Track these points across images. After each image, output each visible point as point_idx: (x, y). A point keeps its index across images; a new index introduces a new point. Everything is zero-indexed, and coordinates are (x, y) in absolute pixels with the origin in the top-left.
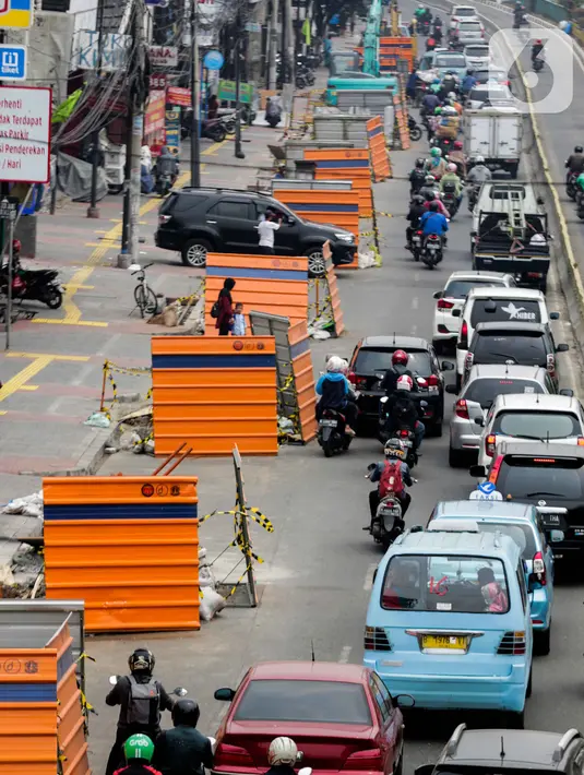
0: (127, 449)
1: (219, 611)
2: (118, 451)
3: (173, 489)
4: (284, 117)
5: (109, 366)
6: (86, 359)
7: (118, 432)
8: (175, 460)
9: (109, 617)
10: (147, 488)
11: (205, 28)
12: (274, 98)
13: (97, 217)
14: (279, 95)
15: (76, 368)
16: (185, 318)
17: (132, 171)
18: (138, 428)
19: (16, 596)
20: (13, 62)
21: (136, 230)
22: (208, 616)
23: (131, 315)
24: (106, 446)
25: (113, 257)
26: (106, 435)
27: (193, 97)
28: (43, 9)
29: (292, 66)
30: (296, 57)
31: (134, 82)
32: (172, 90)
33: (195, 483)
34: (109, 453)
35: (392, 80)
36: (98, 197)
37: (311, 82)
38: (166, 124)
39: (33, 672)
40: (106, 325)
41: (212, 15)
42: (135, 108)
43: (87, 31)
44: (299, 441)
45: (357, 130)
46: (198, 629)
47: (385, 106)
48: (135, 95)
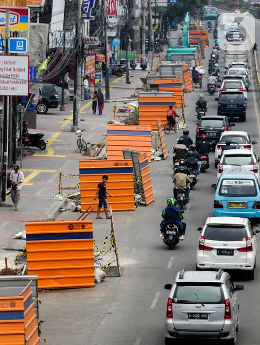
0: (69, 210)
1: (104, 278)
2: (66, 210)
3: (82, 226)
4: (148, 65)
5: (62, 174)
6: (54, 171)
7: (66, 202)
8: (86, 214)
9: (55, 283)
10: (71, 226)
11: (111, 28)
12: (144, 58)
13: (64, 110)
14: (146, 56)
15: (49, 175)
16: (99, 153)
17: (77, 90)
18: (75, 200)
19: (16, 274)
20: (21, 45)
21: (79, 115)
22: (99, 281)
23: (76, 152)
24: (61, 208)
25: (70, 128)
26: (61, 204)
27: (106, 58)
28: (40, 22)
29: (153, 44)
30: (155, 40)
31: (77, 52)
32: (98, 55)
33: (91, 224)
34: (62, 212)
35: (195, 49)
36: (65, 102)
37: (162, 51)
38: (96, 70)
39: (13, 307)
40: (64, 156)
41: (115, 23)
42: (78, 63)
43: (59, 31)
44: (144, 204)
45: (178, 71)
46: (94, 286)
47: (191, 60)
48: (78, 58)
